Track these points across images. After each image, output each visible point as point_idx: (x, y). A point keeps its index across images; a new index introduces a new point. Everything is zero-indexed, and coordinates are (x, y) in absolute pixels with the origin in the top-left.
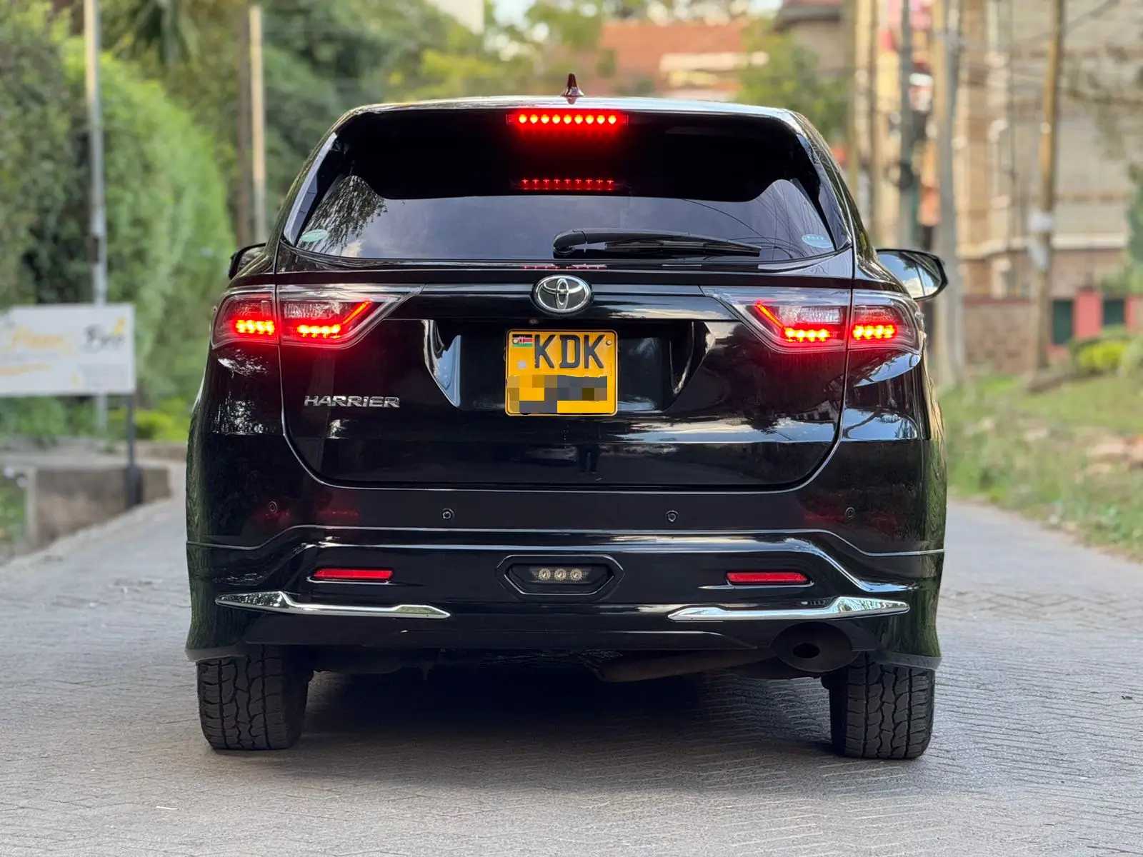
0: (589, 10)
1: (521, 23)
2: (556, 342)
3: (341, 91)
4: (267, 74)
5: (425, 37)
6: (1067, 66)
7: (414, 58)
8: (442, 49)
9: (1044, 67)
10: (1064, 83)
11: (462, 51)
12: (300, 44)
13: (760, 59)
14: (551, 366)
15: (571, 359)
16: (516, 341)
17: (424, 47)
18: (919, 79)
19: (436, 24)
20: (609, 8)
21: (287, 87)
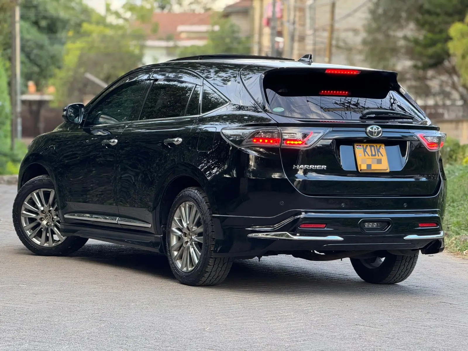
0: (148, 6)
1: (121, 11)
2: (368, 147)
3: (50, 38)
4: (21, 32)
5: (83, 17)
6: (335, 35)
7: (79, 25)
8: (89, 22)
9: (326, 34)
10: (334, 42)
11: (98, 23)
12: (33, 19)
13: (217, 28)
14: (369, 156)
15: (374, 153)
16: (357, 147)
17: (83, 21)
18: (279, 39)
19: (86, 12)
20: (156, 5)
21: (28, 37)
